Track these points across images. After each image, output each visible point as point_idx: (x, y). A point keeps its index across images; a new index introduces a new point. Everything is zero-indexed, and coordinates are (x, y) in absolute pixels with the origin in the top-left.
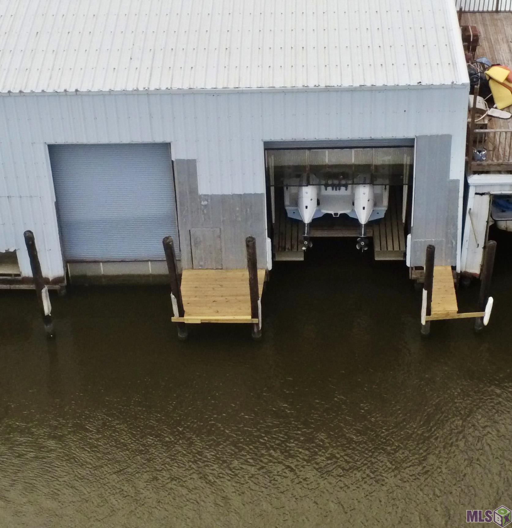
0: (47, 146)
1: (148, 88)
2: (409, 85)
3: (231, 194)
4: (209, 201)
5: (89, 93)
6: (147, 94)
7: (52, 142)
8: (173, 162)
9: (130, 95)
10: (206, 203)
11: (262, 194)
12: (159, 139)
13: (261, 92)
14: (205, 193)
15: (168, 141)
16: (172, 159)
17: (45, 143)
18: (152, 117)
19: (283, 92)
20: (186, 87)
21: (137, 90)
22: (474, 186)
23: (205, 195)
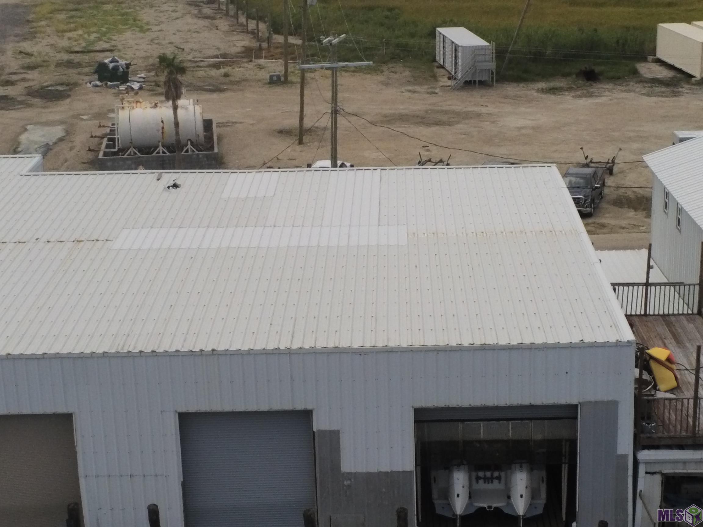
0: (177, 415)
1: (291, 347)
2: (571, 342)
3: (376, 471)
4: (353, 480)
5: (226, 353)
6: (289, 353)
7: (183, 409)
8: (314, 432)
9: (270, 354)
10: (349, 482)
11: (411, 471)
12: (300, 406)
13: (412, 350)
14: (348, 470)
15: (309, 408)
16: (314, 430)
17: (176, 411)
18: (294, 381)
19: (436, 350)
20: (331, 345)
21: (278, 349)
22: (643, 463)
23: (348, 473)
